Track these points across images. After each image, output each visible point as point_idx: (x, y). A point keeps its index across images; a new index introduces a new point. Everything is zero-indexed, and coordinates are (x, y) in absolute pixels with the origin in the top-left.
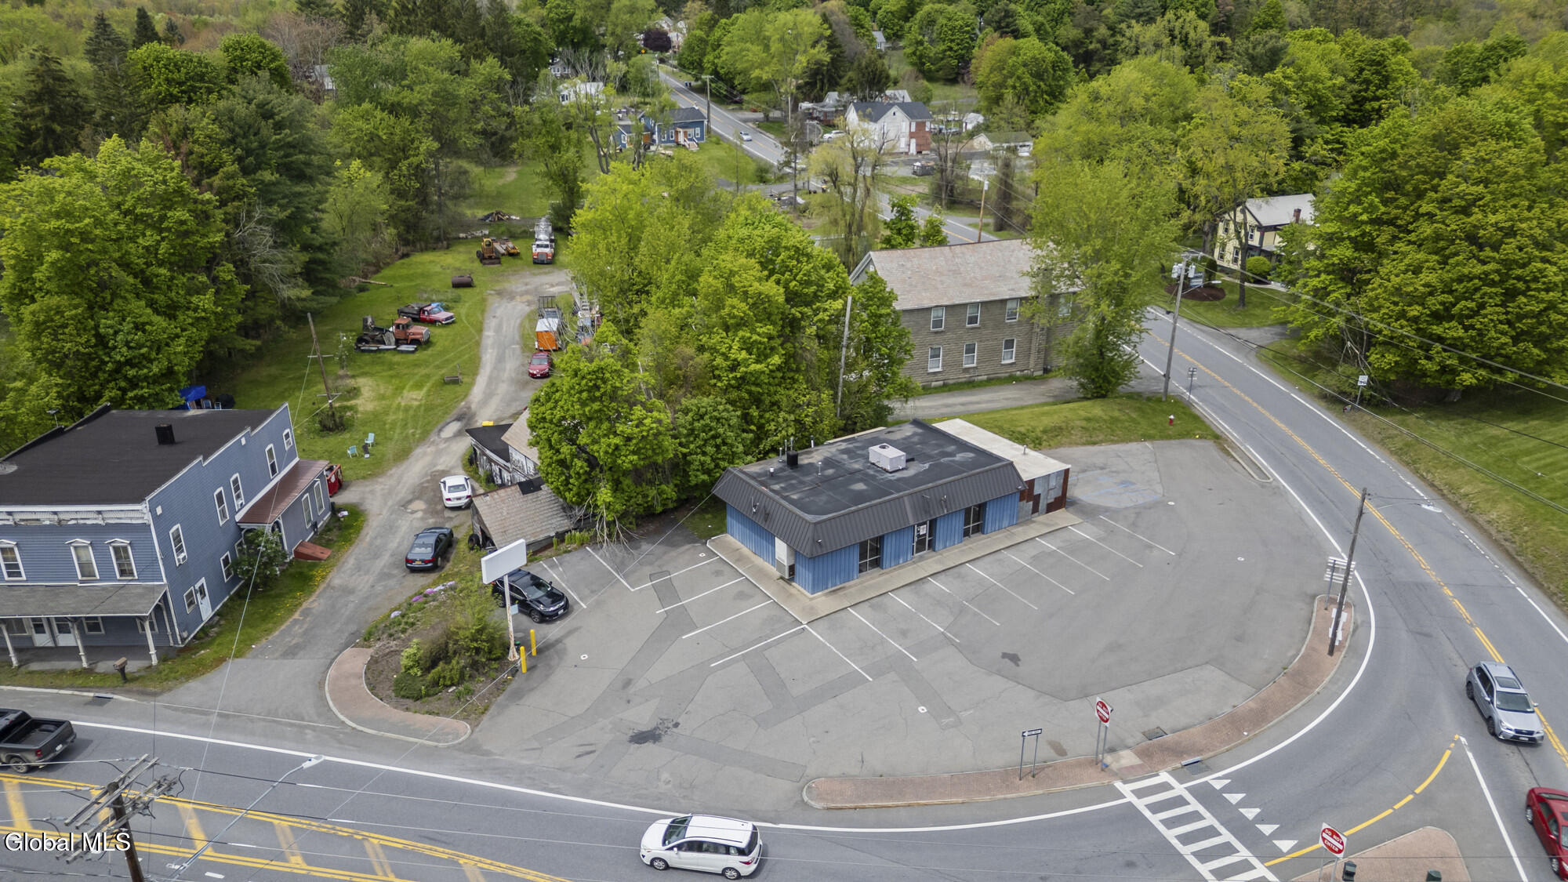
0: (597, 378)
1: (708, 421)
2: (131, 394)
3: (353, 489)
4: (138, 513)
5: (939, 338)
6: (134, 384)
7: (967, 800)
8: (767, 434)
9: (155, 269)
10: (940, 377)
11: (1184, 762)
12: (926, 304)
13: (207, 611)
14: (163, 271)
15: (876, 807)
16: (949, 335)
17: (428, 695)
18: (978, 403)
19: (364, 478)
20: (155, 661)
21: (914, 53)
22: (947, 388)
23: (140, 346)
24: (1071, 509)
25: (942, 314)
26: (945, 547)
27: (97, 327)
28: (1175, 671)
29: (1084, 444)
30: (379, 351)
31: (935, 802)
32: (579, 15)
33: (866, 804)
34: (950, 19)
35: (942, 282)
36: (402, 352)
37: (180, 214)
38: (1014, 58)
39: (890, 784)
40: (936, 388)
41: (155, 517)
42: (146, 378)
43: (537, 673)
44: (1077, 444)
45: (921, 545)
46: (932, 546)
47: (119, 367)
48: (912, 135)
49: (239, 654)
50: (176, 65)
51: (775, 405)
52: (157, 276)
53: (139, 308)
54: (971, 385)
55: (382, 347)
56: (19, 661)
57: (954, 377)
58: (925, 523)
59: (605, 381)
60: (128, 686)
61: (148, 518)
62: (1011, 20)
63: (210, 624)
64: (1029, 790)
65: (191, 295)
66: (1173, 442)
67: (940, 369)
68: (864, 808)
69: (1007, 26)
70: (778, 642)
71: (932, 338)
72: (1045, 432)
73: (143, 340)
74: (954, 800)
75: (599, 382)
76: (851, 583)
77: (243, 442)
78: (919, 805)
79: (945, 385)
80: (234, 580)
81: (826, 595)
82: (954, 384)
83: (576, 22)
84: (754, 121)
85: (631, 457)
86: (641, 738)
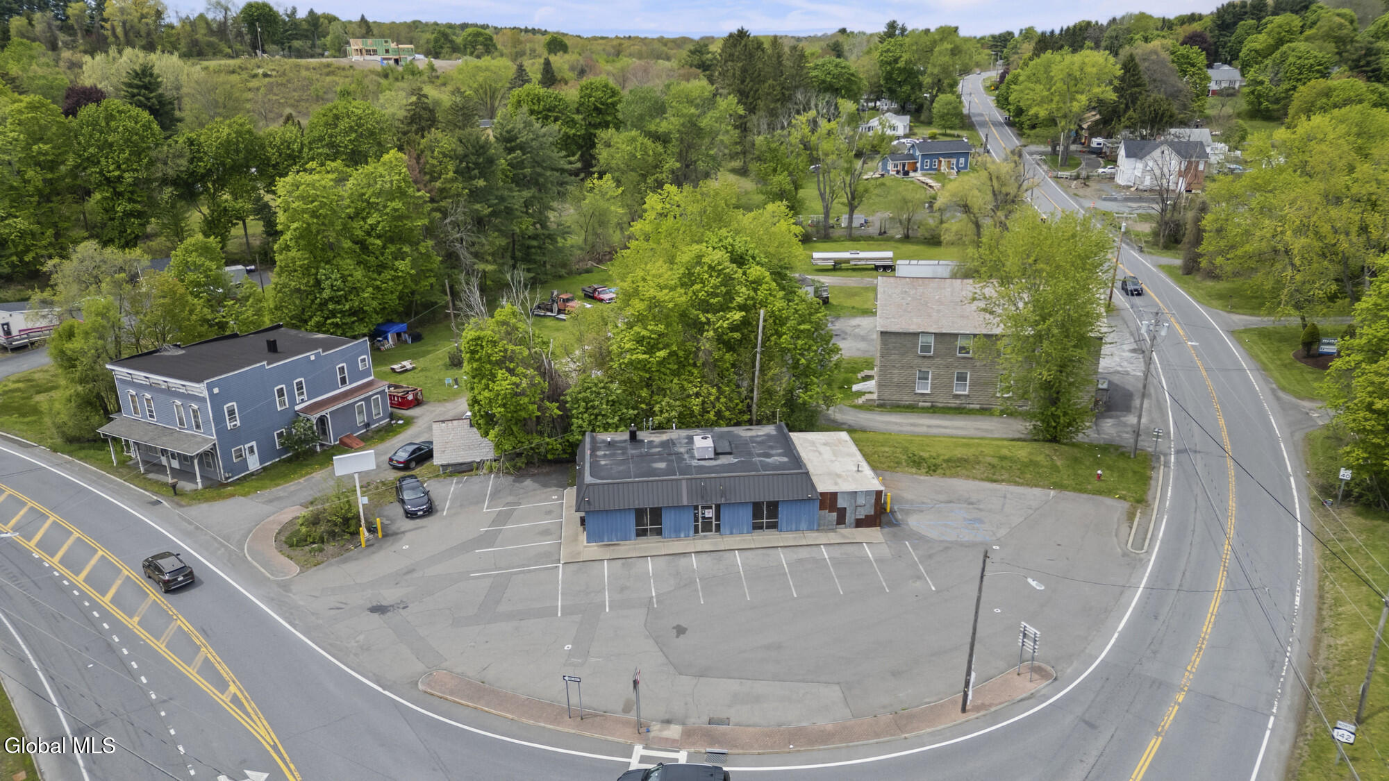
0: (477, 345)
1: (588, 395)
2: (329, 321)
3: (425, 407)
4: (200, 389)
5: (927, 362)
6: (333, 314)
7: (516, 718)
8: (654, 414)
9: (371, 240)
10: (928, 398)
11: (709, 750)
12: (913, 329)
13: (254, 463)
14: (378, 242)
15: (455, 702)
16: (938, 361)
17: (297, 546)
18: (945, 427)
19: (439, 401)
20: (200, 486)
21: (1253, 92)
22: (934, 410)
23: (339, 289)
24: (886, 530)
25: (932, 340)
26: (732, 533)
27: (317, 274)
28: (803, 681)
29: (982, 480)
30: (545, 316)
31: (494, 712)
32: (905, 57)
33: (449, 697)
34: (1300, 58)
35: (939, 311)
36: (558, 319)
37: (397, 204)
38: (1324, 100)
39: (480, 690)
40: (923, 408)
41: (211, 394)
42: (341, 312)
43: (371, 549)
44: (975, 478)
45: (707, 526)
46: (718, 528)
47: (324, 304)
48: (1180, 174)
49: (244, 495)
50: (539, 99)
51: (662, 391)
52: (374, 244)
53: (348, 264)
54: (960, 411)
55: (549, 314)
56: (145, 470)
57: (941, 401)
58: (711, 508)
59: (482, 347)
60: (177, 499)
61: (205, 394)
62: (1373, 58)
63: (252, 474)
64: (568, 728)
65: (396, 259)
66: (1085, 496)
67: (928, 391)
68: (446, 699)
69: (1368, 64)
70: (529, 571)
71: (920, 361)
72: (948, 461)
73: (342, 286)
74: (507, 715)
75: (479, 348)
76: (628, 542)
77: (313, 358)
78: (482, 710)
79: (932, 407)
80: (285, 449)
81: (598, 546)
82: (943, 408)
83: (901, 64)
84: (1042, 153)
85: (499, 409)
86: (379, 609)
